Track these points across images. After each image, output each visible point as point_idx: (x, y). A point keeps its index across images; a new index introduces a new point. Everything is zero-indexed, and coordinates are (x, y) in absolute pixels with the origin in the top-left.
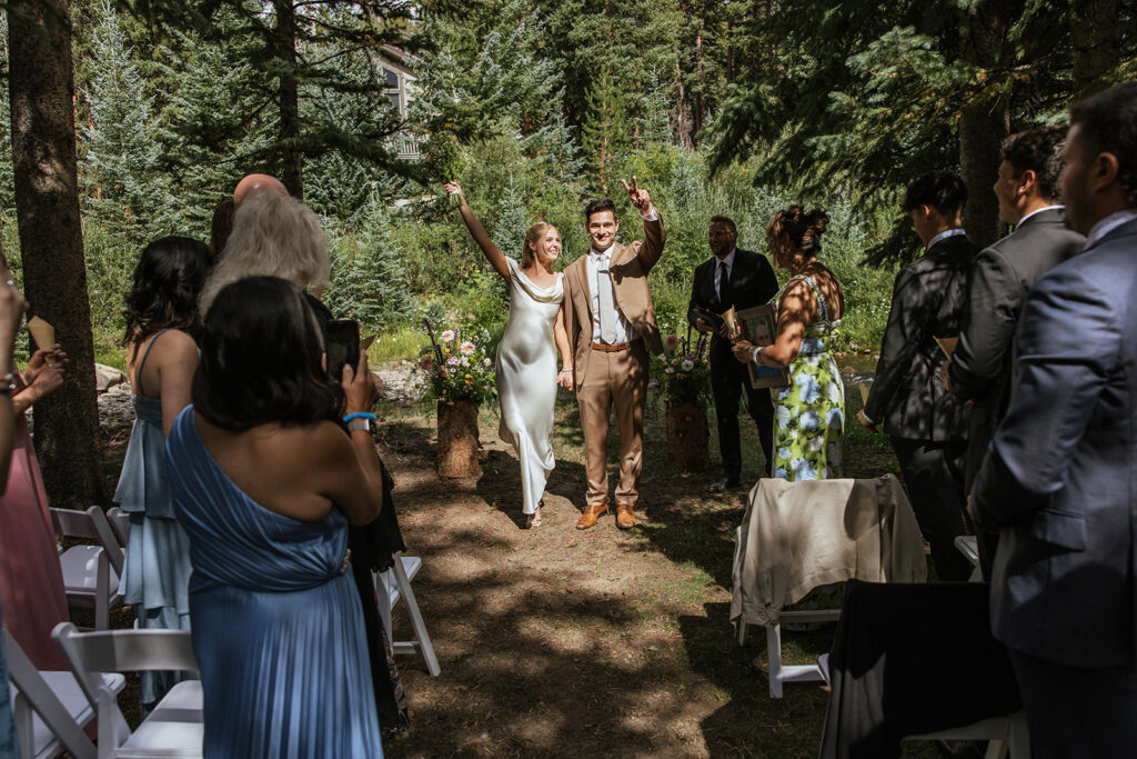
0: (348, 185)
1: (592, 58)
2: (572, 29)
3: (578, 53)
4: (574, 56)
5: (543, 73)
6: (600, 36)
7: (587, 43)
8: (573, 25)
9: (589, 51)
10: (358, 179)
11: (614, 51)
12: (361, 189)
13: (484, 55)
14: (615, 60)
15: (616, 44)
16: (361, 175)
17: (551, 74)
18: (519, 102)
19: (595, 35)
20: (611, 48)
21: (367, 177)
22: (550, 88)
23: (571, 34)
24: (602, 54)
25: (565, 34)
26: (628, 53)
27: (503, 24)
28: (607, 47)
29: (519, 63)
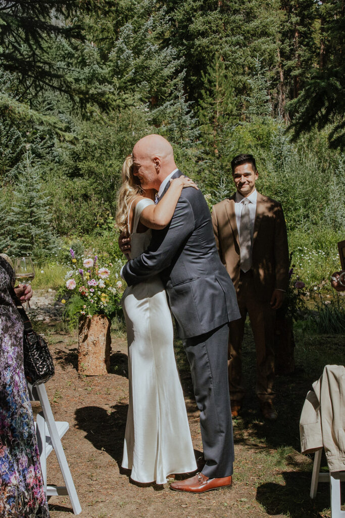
0: (7, 146)
1: (208, 47)
2: (192, 22)
3: (197, 42)
4: (193, 44)
5: (168, 58)
6: (215, 29)
7: (204, 34)
8: (193, 19)
9: (205, 41)
10: (15, 141)
11: (226, 42)
12: (18, 150)
13: (119, 43)
14: (227, 48)
15: (227, 36)
16: (18, 138)
17: (174, 59)
18: (147, 81)
19: (210, 28)
20: (224, 39)
21: (22, 139)
22: (173, 70)
23: (192, 27)
24: (216, 43)
25: (187, 27)
26: (238, 43)
27: (135, 18)
28: (221, 38)
29: (148, 49)
